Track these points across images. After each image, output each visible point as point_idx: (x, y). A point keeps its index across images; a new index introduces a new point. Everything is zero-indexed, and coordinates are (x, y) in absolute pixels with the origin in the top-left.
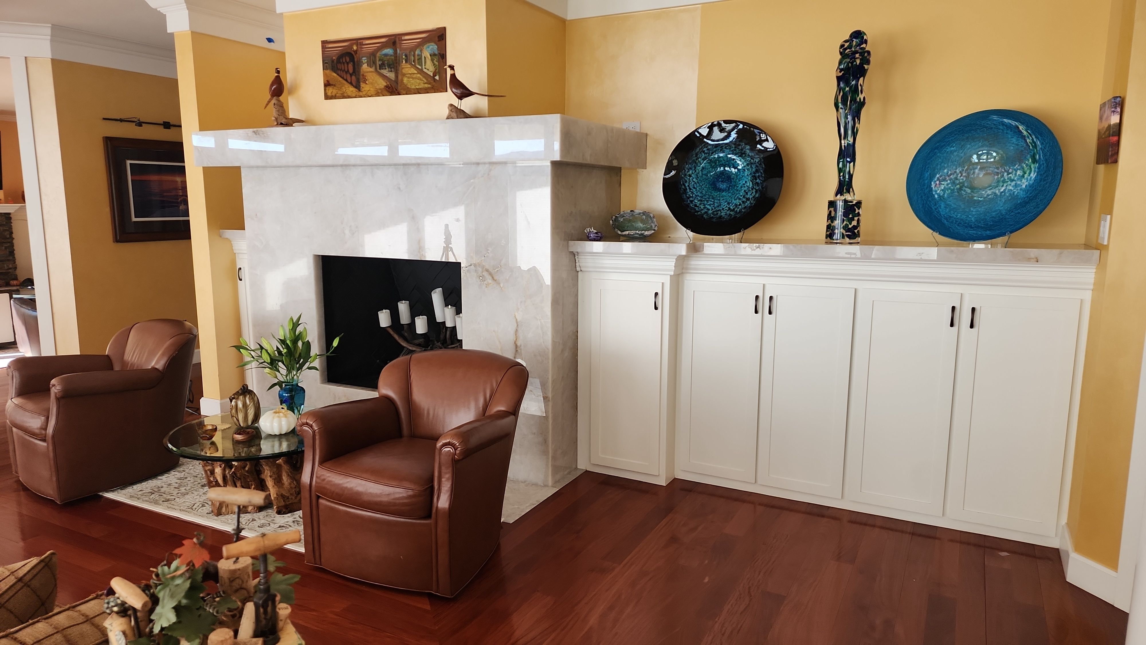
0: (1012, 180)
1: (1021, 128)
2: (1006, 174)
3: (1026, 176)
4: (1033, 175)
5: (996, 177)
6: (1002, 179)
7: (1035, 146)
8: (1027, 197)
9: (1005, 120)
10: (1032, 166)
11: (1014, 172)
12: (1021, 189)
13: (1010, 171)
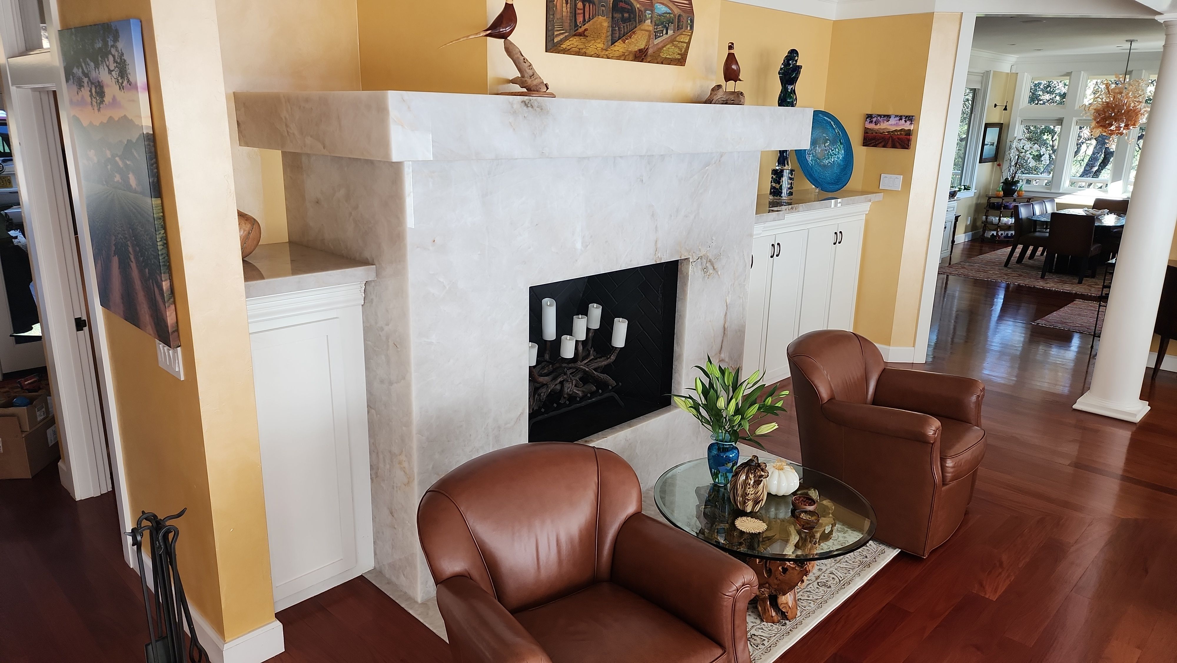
0: (836, 155)
1: (832, 123)
2: (830, 151)
3: (840, 152)
4: (843, 152)
5: (826, 152)
6: (829, 154)
7: (839, 135)
8: (844, 164)
9: (825, 117)
10: (841, 146)
11: (835, 150)
12: (840, 160)
13: (833, 149)
